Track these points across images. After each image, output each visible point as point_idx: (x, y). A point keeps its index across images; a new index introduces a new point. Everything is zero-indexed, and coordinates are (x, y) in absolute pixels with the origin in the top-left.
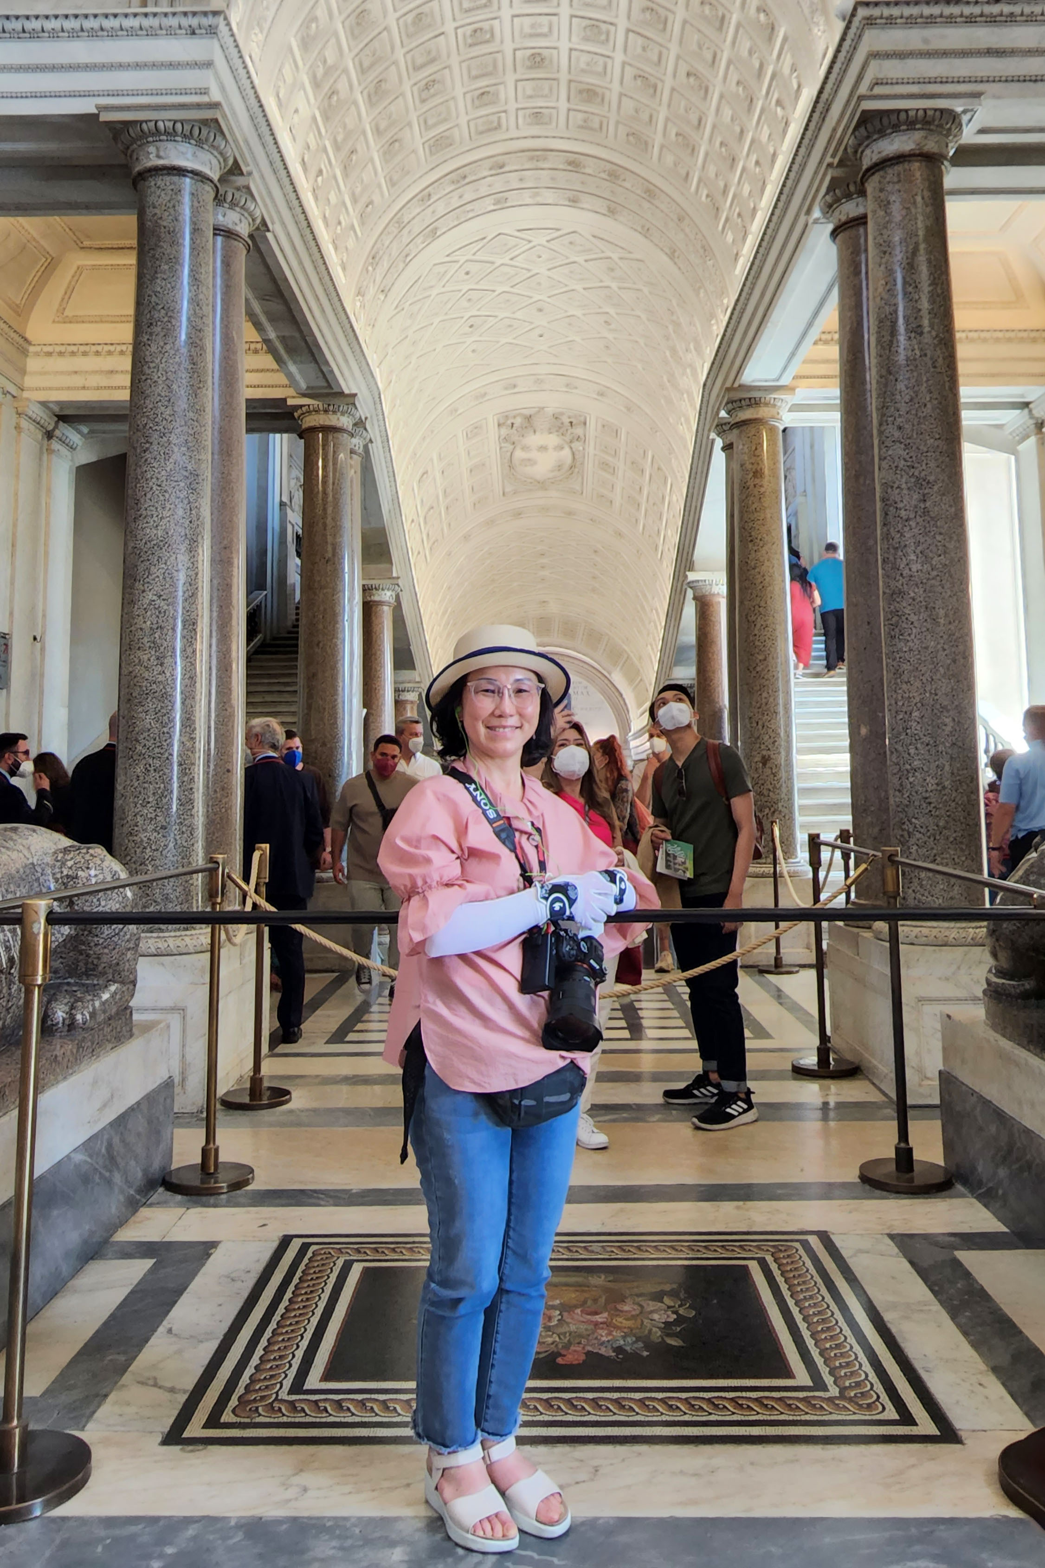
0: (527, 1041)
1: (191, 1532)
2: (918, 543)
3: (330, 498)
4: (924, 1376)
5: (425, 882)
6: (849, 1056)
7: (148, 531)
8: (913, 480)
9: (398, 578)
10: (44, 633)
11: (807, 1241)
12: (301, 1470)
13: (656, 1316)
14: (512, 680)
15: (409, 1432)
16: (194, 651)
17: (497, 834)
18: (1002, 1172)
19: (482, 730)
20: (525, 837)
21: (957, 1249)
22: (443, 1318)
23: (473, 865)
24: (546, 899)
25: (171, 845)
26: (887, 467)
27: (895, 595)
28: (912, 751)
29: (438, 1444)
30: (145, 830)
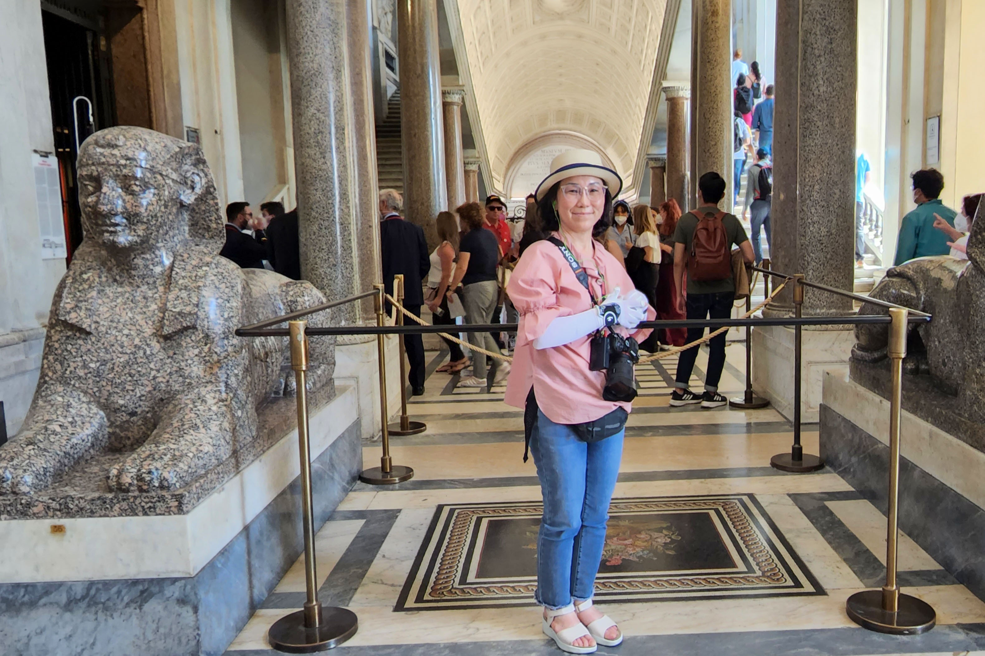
0: (594, 396)
1: (420, 650)
2: (825, 73)
3: (417, 31)
4: (807, 564)
5: (535, 306)
6: (762, 395)
7: (307, 64)
8: (824, 28)
9: (463, 86)
10: (222, 127)
11: (741, 499)
12: (474, 621)
13: (659, 540)
14: (587, 183)
15: (534, 601)
16: (345, 148)
17: (578, 278)
18: (854, 459)
19: (570, 215)
20: (594, 280)
21: (826, 500)
22: (553, 541)
23: (562, 297)
24: (603, 315)
25: (340, 276)
26: (807, 19)
27: (808, 108)
28: (813, 211)
29: (549, 604)
30: (322, 267)
